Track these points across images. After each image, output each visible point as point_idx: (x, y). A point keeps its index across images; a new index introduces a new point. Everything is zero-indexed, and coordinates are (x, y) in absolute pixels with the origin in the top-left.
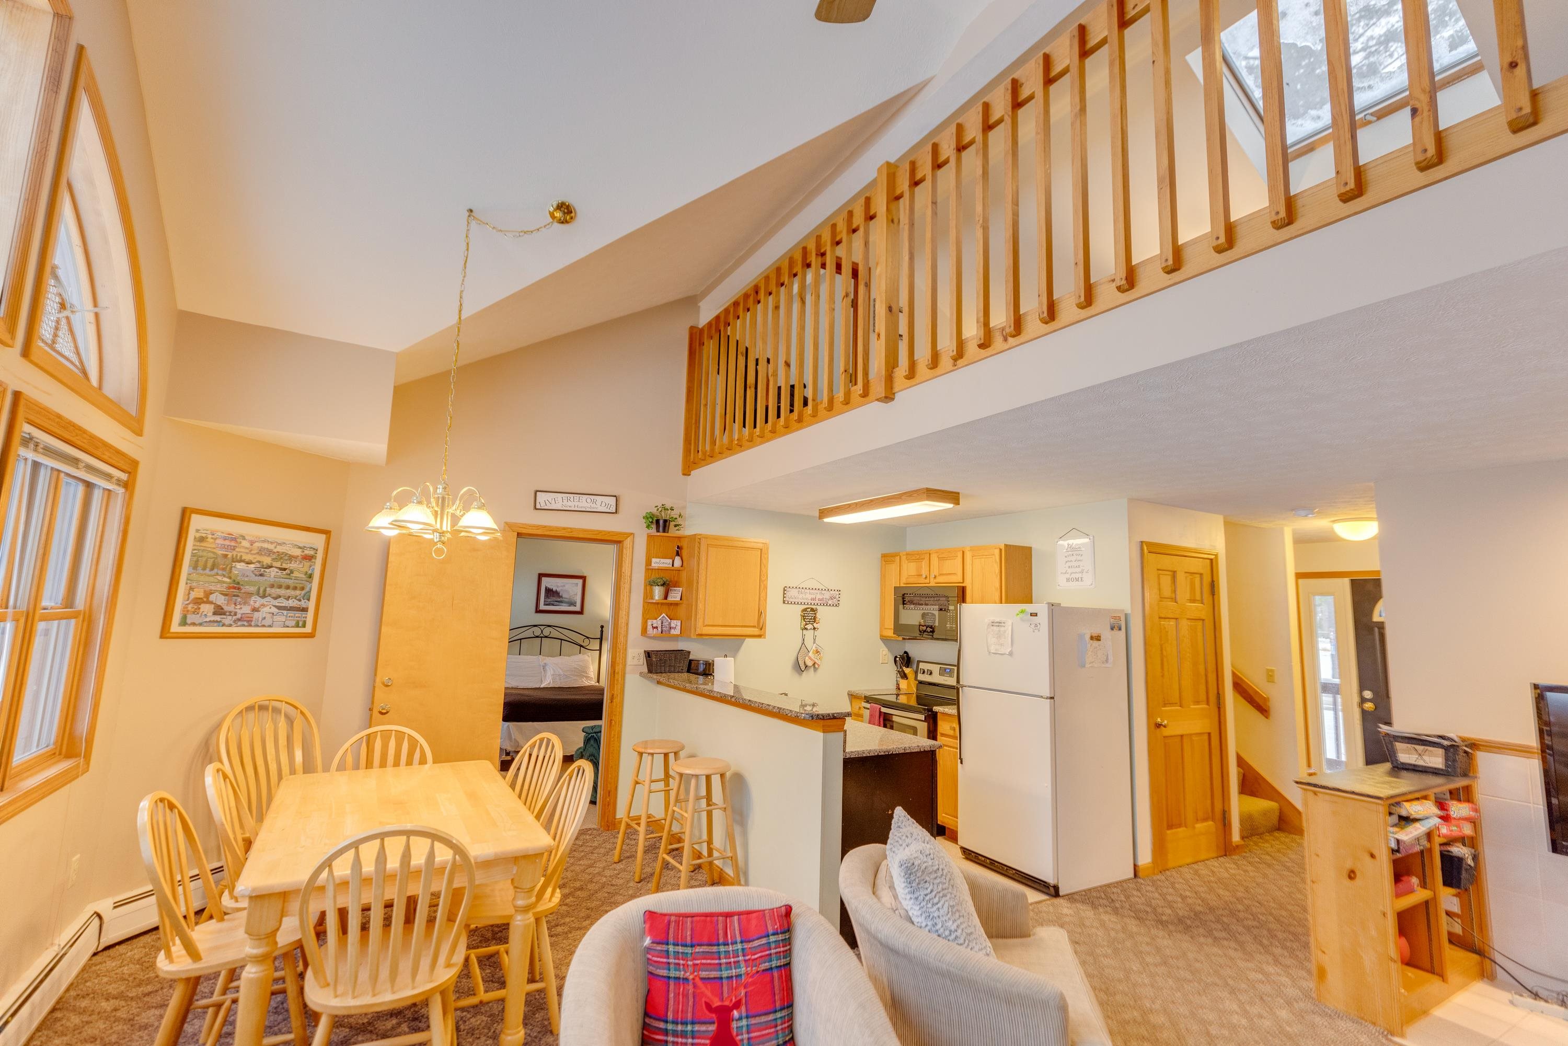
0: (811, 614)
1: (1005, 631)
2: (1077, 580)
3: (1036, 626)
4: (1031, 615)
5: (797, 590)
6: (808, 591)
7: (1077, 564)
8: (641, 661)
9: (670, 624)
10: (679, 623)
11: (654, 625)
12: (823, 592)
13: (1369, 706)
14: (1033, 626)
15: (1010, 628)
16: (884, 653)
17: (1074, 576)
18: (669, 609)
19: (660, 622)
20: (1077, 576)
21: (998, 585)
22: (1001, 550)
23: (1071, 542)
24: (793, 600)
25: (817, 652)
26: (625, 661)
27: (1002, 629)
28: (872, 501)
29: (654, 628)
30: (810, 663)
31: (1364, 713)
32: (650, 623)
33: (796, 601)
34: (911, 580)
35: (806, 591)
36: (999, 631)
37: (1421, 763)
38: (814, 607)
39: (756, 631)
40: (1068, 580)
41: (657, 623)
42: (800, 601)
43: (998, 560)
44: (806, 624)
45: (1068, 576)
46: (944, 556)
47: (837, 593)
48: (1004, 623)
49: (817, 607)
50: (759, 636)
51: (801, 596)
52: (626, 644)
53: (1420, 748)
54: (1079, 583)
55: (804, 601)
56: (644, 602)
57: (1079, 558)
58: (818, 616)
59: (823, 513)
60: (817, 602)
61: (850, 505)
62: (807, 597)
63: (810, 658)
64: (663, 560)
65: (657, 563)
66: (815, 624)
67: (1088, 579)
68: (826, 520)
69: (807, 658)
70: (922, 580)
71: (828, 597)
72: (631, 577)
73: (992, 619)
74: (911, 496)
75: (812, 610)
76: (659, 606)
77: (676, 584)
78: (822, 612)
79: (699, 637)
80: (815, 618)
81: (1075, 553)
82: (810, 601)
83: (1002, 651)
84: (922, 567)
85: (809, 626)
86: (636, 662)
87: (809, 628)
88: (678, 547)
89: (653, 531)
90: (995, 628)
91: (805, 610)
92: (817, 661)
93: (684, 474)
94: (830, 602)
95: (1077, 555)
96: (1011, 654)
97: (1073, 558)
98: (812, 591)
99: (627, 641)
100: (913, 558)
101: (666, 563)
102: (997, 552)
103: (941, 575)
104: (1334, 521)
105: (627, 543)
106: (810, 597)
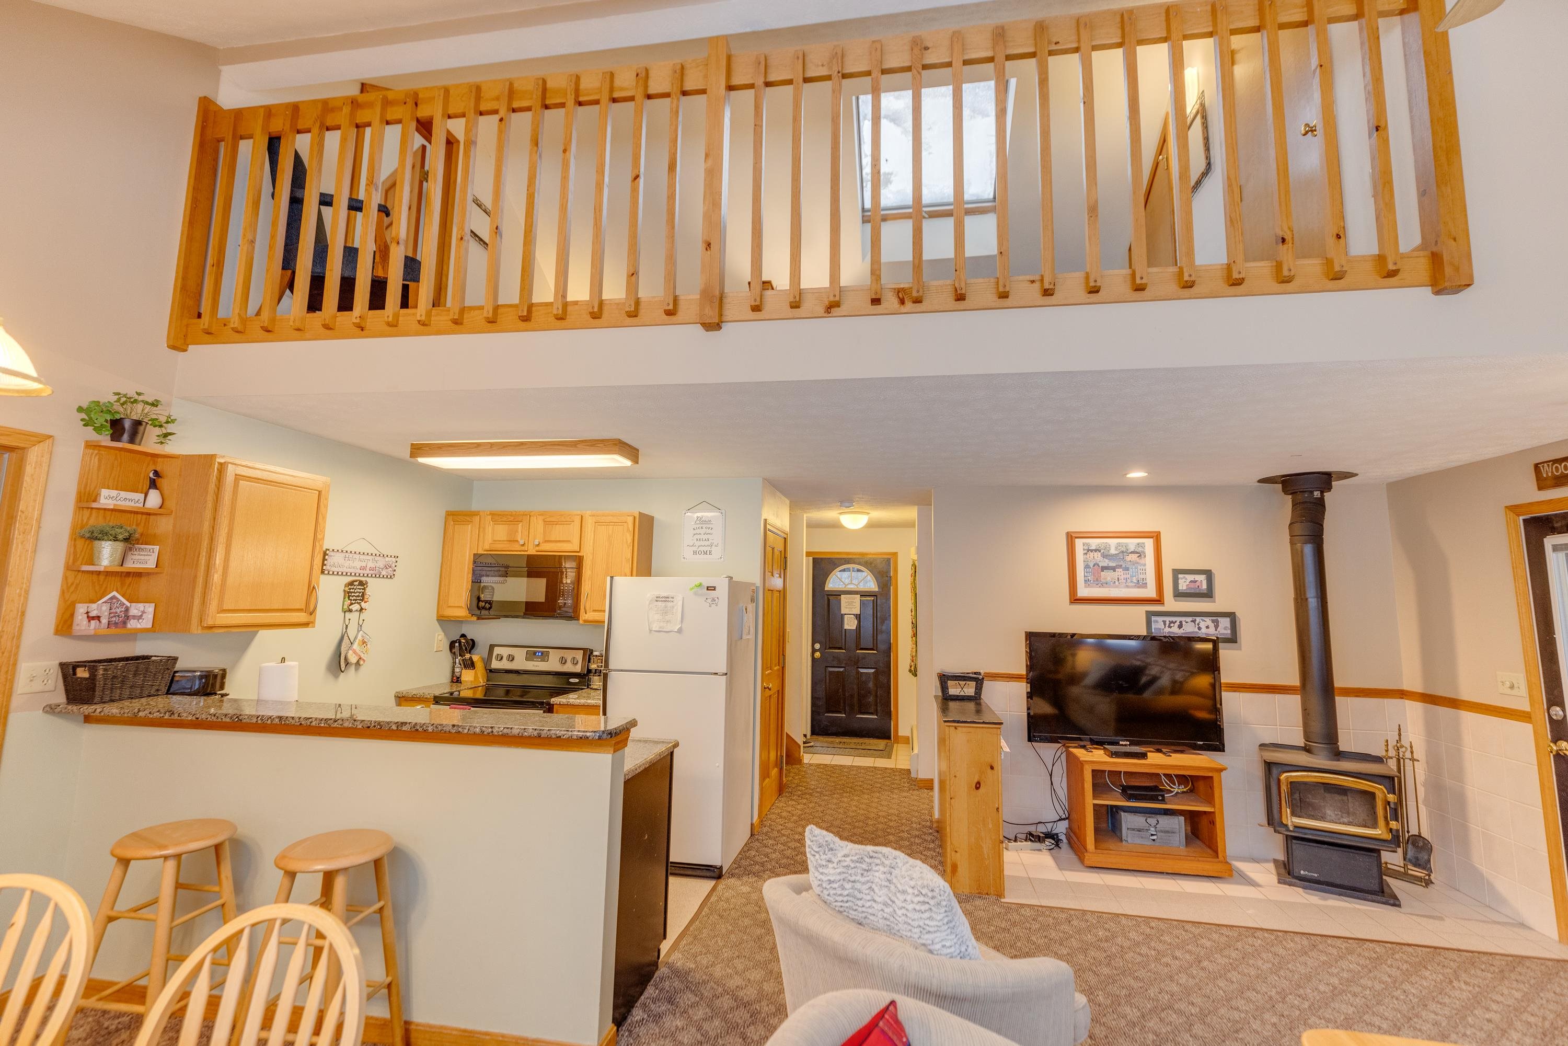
0: (359, 589)
1: (673, 607)
2: (705, 553)
3: (713, 600)
4: (708, 588)
5: (343, 555)
6: (357, 556)
7: (706, 537)
8: (51, 684)
9: (127, 609)
10: (150, 608)
11: (93, 614)
12: (377, 558)
13: (817, 655)
14: (709, 601)
15: (680, 603)
16: (440, 638)
17: (702, 549)
18: (123, 584)
19: (105, 608)
20: (705, 549)
21: (629, 556)
22: (635, 517)
23: (699, 514)
24: (335, 570)
25: (364, 642)
26: (11, 688)
27: (670, 604)
28: (522, 444)
29: (90, 618)
30: (353, 659)
31: (813, 659)
32: (81, 609)
33: (340, 570)
34: (499, 546)
35: (355, 556)
36: (666, 607)
37: (962, 693)
38: (363, 579)
39: (302, 617)
40: (695, 553)
41: (100, 608)
42: (345, 570)
43: (631, 529)
44: (352, 604)
45: (695, 549)
46: (551, 520)
47: (394, 560)
48: (673, 598)
49: (368, 580)
50: (306, 625)
51: (347, 563)
52: (16, 654)
53: (962, 683)
54: (708, 556)
55: (351, 570)
56: (68, 568)
57: (709, 531)
58: (368, 591)
59: (417, 450)
60: (368, 572)
61: (479, 445)
62: (354, 565)
63: (355, 652)
64: (123, 494)
65: (108, 498)
66: (363, 604)
67: (717, 552)
68: (421, 460)
69: (350, 652)
70: (517, 547)
71: (382, 566)
72: (39, 521)
73: (657, 593)
74: (592, 446)
75: (361, 583)
76: (102, 577)
77: (147, 539)
78: (374, 587)
79: (206, 631)
80: (363, 595)
81: (704, 526)
82: (358, 571)
83: (669, 628)
84: (517, 531)
85: (356, 607)
86: (37, 686)
87: (354, 609)
88: (156, 473)
89: (105, 439)
90: (660, 604)
91: (351, 583)
92: (362, 656)
93: (173, 347)
94: (384, 573)
95: (706, 528)
96: (680, 631)
97: (702, 531)
98: (362, 557)
99: (18, 647)
100: (505, 519)
101: (130, 500)
102: (630, 520)
103: (546, 541)
104: (841, 513)
105: (34, 455)
106: (358, 564)
